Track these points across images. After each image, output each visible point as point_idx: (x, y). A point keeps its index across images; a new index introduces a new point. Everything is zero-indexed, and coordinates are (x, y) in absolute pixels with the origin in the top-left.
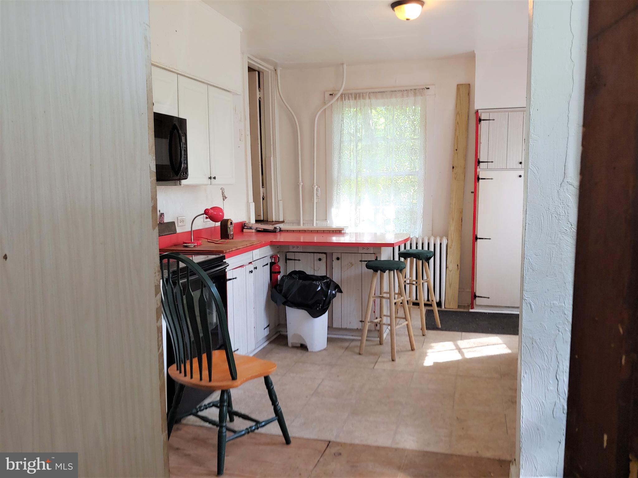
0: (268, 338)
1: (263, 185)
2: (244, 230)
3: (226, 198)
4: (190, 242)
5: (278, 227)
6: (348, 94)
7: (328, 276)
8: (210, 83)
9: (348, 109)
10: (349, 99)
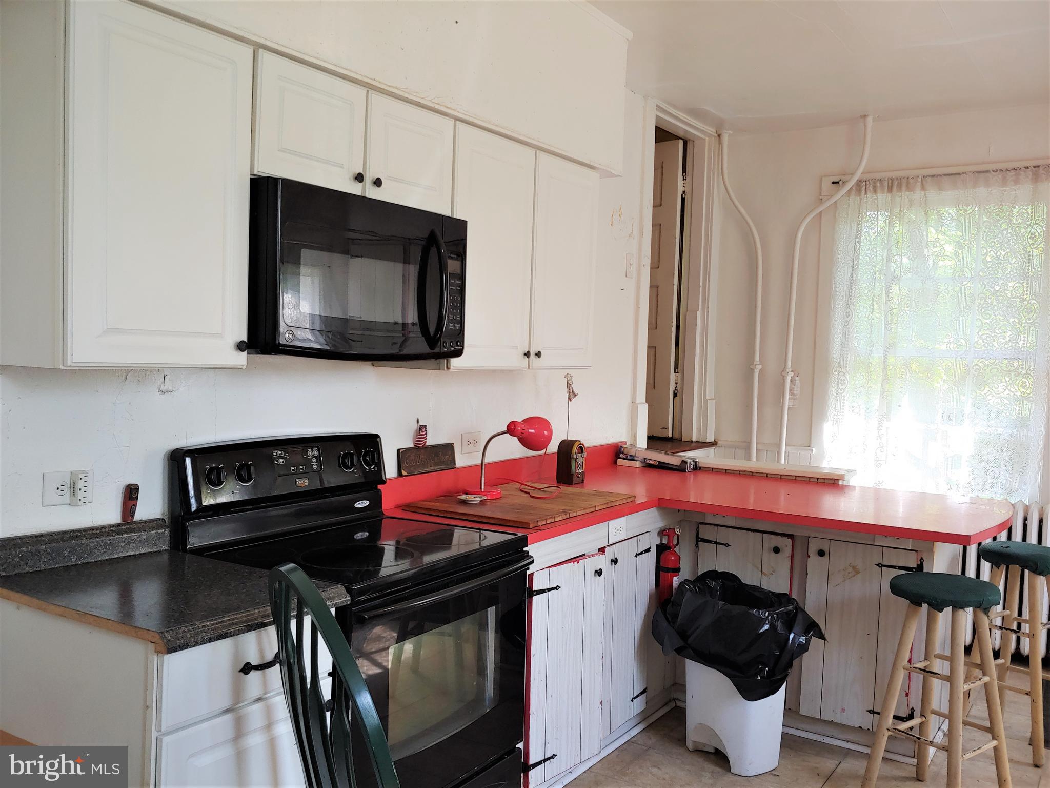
0: (644, 716)
1: (676, 367)
2: (619, 460)
3: (575, 396)
4: (478, 490)
5: (689, 461)
6: (875, 181)
7: (794, 596)
8: (543, 145)
9: (872, 213)
10: (875, 191)
